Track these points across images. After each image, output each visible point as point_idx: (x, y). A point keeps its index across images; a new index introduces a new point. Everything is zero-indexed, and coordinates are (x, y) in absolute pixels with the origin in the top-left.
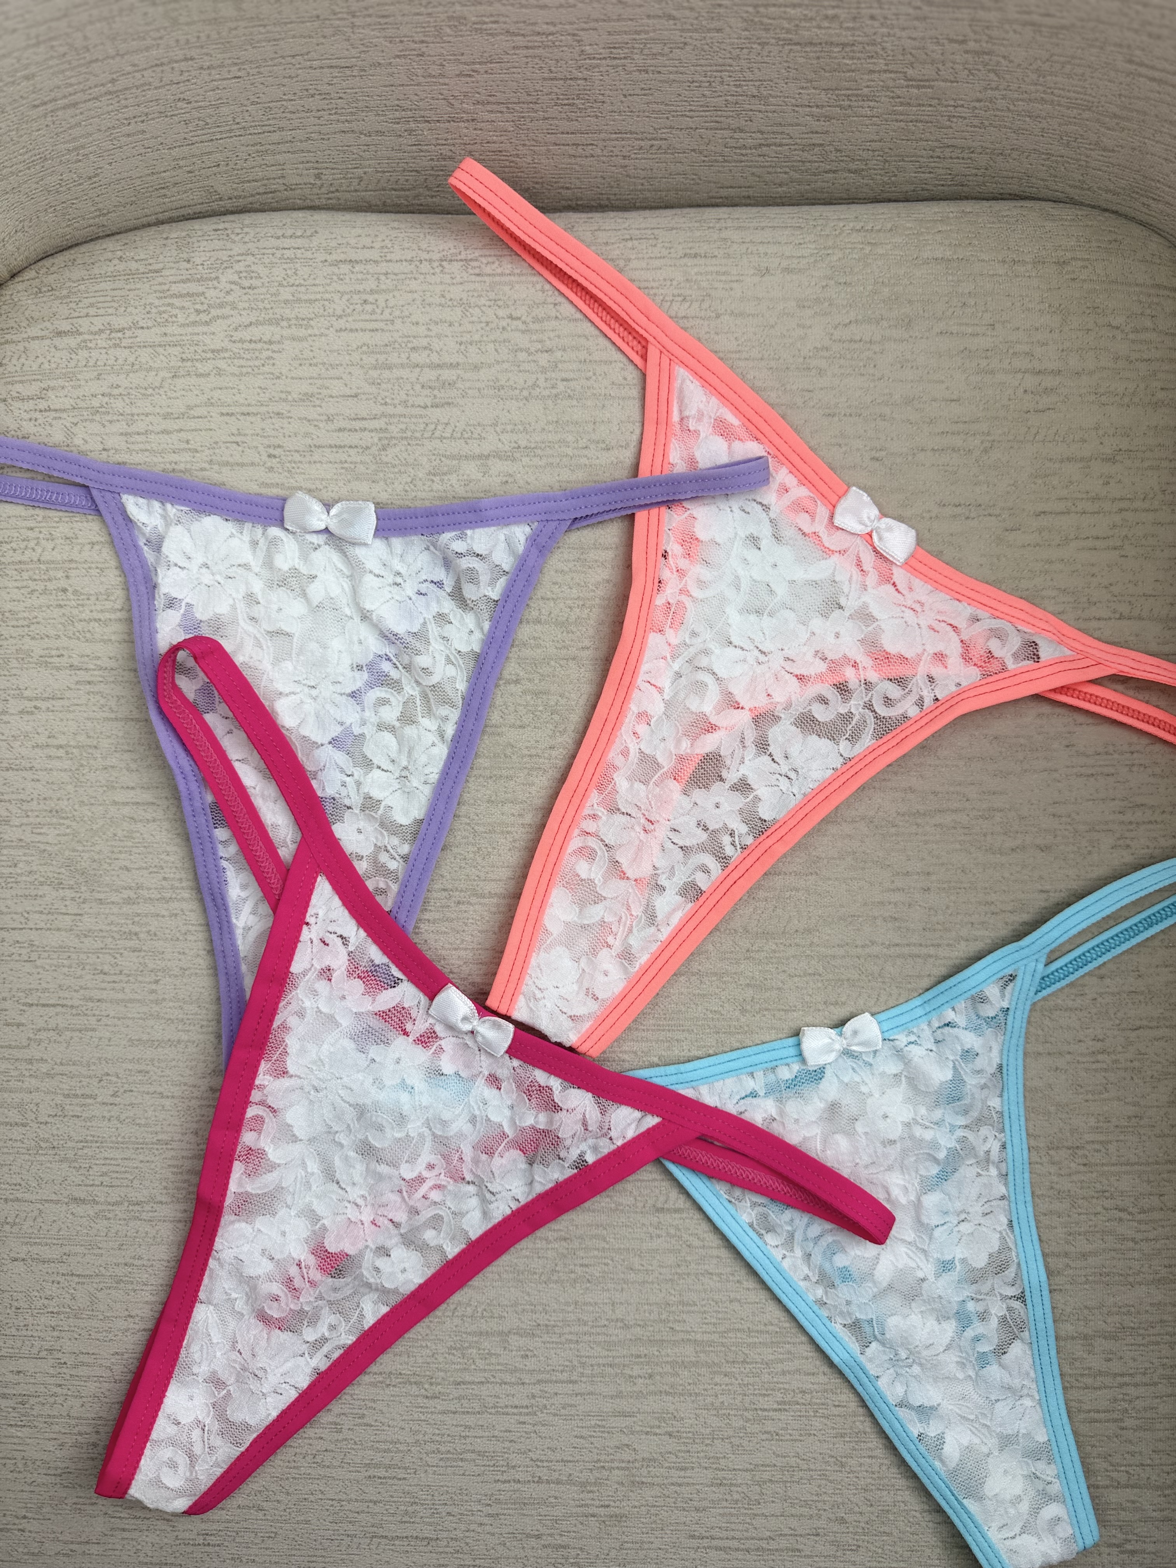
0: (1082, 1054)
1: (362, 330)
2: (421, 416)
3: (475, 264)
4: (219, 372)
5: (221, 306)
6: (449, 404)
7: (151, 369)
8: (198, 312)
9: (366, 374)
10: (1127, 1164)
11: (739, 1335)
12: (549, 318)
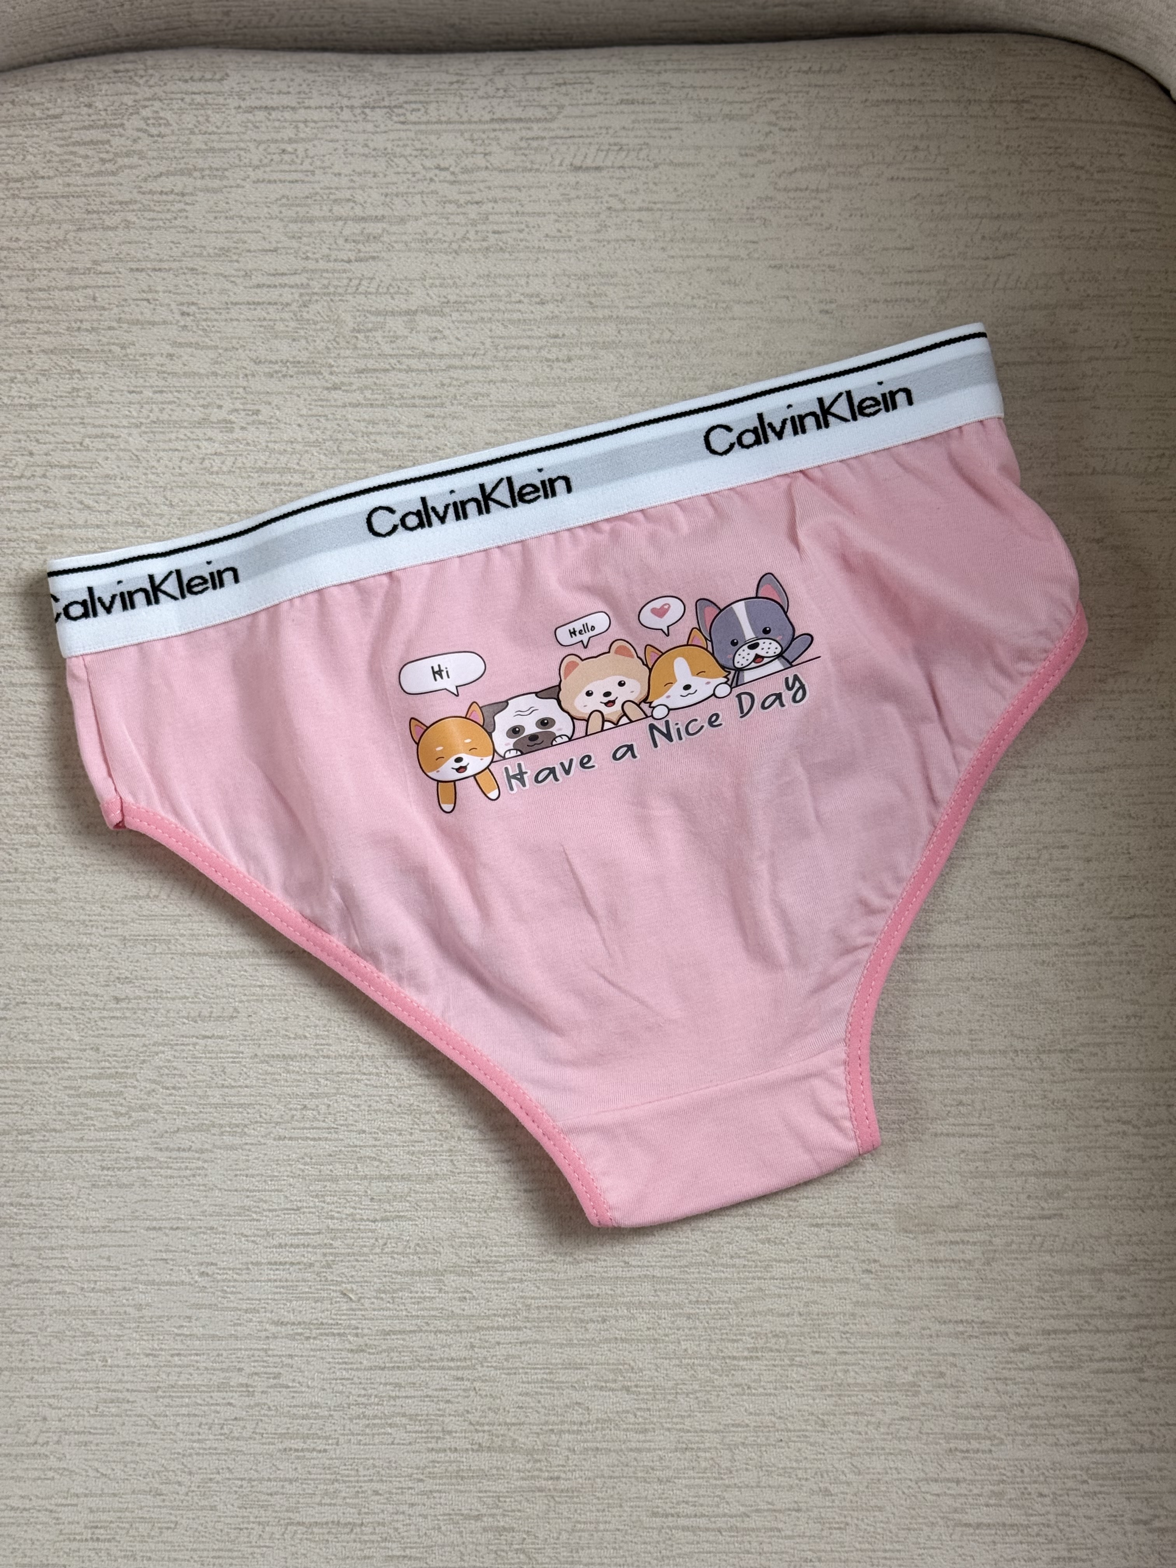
0: (1070, 946)
1: (281, 181)
2: (345, 271)
3: (400, 111)
4: (128, 225)
5: (128, 155)
6: (373, 258)
7: (53, 221)
8: (103, 161)
9: (285, 227)
10: (1129, 1070)
11: (702, 1270)
12: (479, 169)
